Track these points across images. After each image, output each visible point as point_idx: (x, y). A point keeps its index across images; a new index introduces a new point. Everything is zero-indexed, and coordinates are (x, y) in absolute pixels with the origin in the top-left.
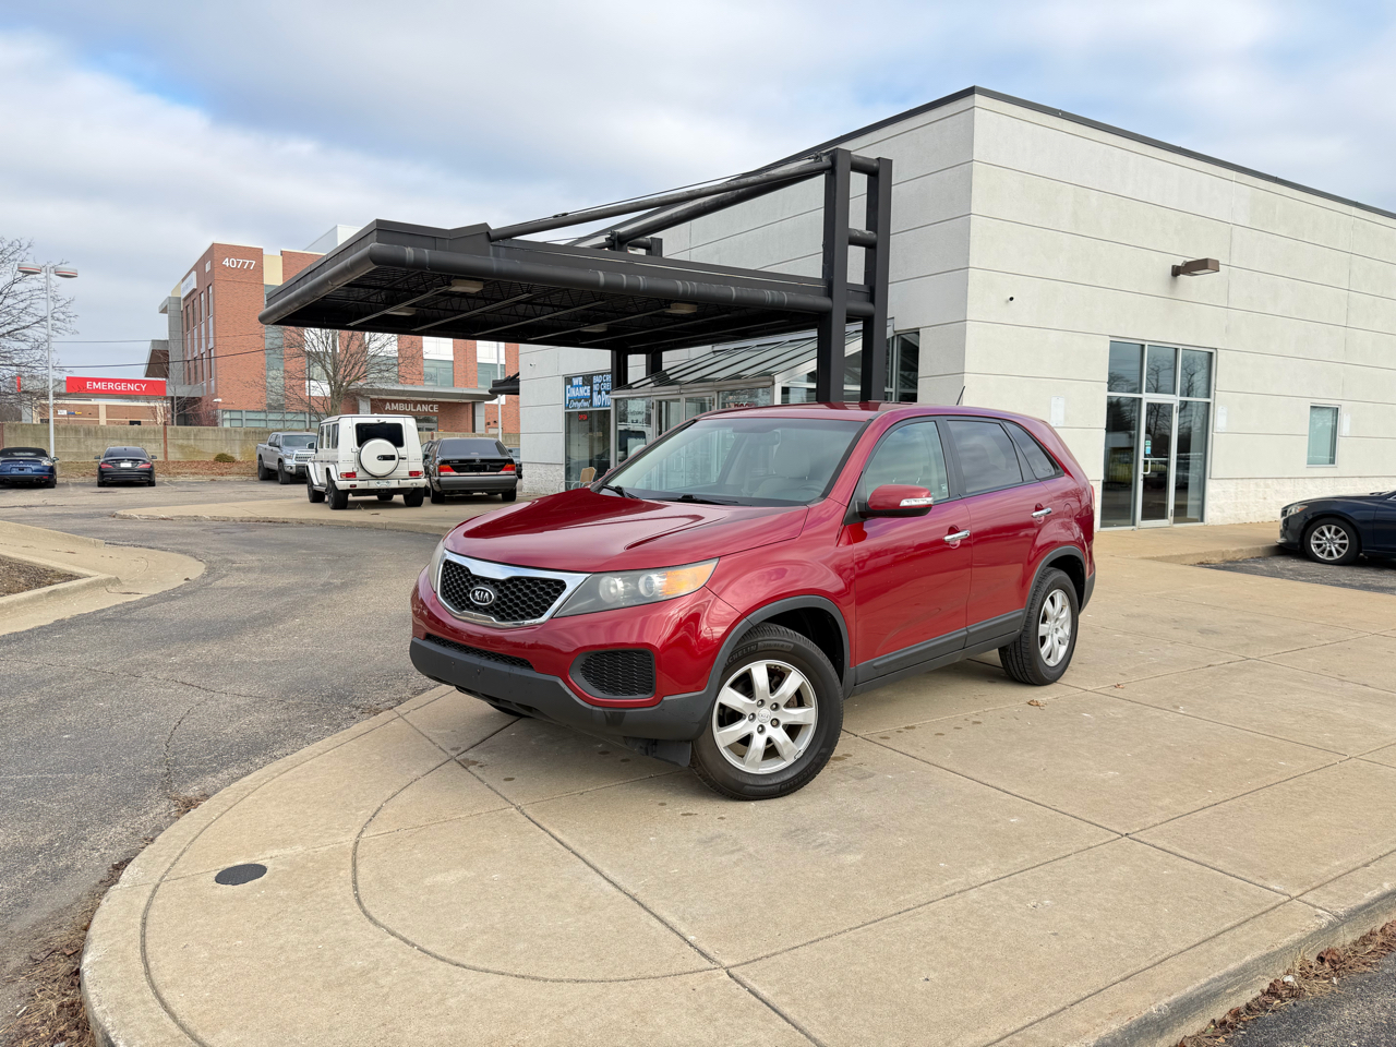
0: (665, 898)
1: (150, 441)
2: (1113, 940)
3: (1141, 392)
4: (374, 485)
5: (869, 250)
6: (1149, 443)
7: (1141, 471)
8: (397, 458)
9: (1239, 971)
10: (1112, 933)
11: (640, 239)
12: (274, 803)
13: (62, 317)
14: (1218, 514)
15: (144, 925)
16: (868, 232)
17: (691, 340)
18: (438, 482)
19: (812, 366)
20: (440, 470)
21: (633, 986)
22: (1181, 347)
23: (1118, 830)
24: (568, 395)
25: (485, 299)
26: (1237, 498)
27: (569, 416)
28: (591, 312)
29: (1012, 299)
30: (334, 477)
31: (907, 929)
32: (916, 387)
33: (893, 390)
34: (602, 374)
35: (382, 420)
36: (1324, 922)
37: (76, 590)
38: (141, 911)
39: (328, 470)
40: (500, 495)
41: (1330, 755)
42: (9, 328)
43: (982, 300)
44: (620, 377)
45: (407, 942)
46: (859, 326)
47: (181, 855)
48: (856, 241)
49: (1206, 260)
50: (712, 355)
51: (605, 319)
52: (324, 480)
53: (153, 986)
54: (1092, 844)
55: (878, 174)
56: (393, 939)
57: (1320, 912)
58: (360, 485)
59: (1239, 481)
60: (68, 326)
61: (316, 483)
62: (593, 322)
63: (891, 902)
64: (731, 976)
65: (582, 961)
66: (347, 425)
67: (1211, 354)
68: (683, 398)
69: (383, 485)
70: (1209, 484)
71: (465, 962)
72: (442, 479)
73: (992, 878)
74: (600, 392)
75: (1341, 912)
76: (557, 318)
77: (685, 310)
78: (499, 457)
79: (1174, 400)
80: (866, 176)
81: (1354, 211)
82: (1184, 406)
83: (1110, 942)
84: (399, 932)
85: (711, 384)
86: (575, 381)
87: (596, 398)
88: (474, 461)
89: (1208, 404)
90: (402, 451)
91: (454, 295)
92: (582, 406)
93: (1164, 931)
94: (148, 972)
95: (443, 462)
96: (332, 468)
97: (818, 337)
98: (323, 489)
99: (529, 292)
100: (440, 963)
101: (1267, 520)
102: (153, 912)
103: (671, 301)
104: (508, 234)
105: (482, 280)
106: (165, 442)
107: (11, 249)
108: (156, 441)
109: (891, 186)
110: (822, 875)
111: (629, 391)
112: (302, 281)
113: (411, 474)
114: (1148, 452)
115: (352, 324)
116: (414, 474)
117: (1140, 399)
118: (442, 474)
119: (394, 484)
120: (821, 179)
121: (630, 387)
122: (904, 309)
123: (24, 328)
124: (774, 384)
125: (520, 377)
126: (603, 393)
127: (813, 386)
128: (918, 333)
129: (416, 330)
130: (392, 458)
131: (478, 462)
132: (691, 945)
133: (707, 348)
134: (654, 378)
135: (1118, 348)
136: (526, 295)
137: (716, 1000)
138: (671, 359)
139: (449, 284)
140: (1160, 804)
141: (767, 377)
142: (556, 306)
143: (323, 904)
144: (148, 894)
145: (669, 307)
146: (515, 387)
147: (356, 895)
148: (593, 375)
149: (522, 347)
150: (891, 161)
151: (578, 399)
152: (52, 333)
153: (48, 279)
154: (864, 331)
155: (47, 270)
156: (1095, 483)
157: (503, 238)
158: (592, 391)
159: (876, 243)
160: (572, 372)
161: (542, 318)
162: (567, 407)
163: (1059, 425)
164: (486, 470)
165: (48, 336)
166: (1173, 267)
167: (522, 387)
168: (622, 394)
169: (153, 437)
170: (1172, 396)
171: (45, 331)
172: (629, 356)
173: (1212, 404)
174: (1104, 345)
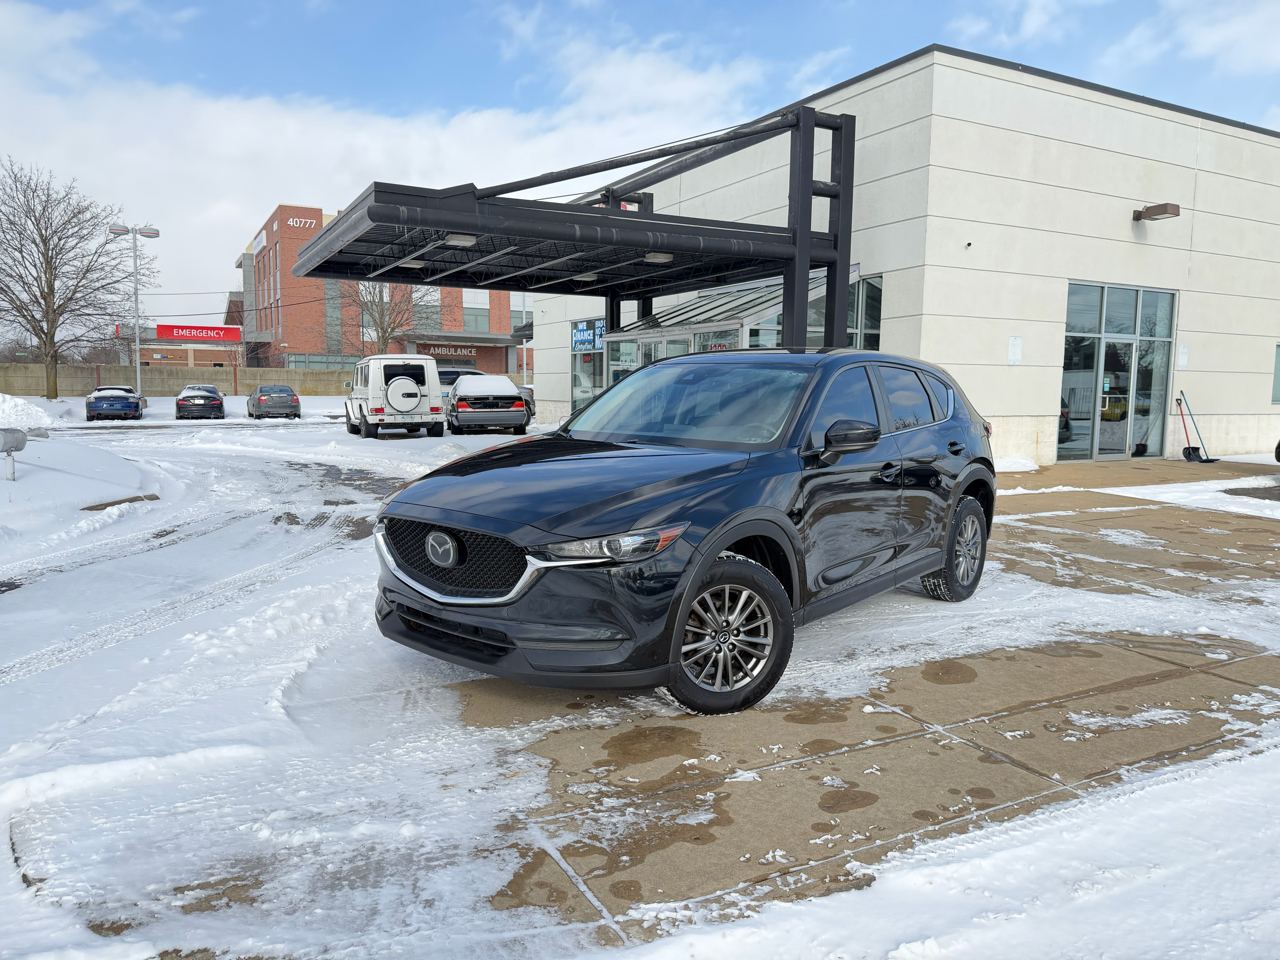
1: (222, 380)
3: (1100, 332)
4: (399, 419)
5: (835, 201)
6: (1107, 380)
7: (1099, 408)
8: (419, 396)
10: (883, 809)
11: (632, 194)
13: (148, 273)
16: (833, 184)
17: (676, 286)
18: (456, 417)
19: (779, 309)
20: (459, 407)
22: (1142, 289)
24: (574, 338)
25: (481, 252)
27: (575, 357)
29: (969, 244)
30: (366, 413)
32: (878, 327)
33: (858, 331)
35: (407, 362)
39: (360, 405)
40: (512, 429)
42: (104, 282)
43: (940, 247)
44: (613, 321)
46: (823, 272)
48: (821, 191)
49: (1166, 205)
50: (698, 300)
51: (596, 268)
52: (359, 416)
55: (843, 129)
58: (388, 420)
60: (152, 280)
61: (353, 417)
62: (583, 271)
66: (376, 366)
67: (1173, 295)
68: (664, 340)
69: (408, 420)
70: (1169, 419)
72: (460, 414)
74: (601, 336)
76: (548, 268)
77: (662, 259)
79: (1135, 340)
80: (831, 132)
82: (1143, 344)
83: (876, 816)
85: (687, 327)
86: (581, 326)
87: (598, 341)
88: (487, 398)
89: (1170, 342)
90: (424, 389)
91: (454, 248)
92: (587, 348)
95: (462, 399)
96: (364, 404)
97: (784, 284)
98: (357, 422)
99: (516, 245)
103: (646, 251)
104: (493, 193)
105: (473, 234)
106: (236, 381)
107: (104, 214)
108: (227, 381)
109: (854, 141)
111: (623, 334)
113: (433, 410)
114: (1107, 389)
116: (435, 410)
117: (1099, 338)
118: (460, 410)
119: (417, 419)
120: (787, 136)
121: (622, 330)
122: (865, 257)
123: (115, 282)
124: (742, 326)
125: (534, 324)
127: (780, 328)
128: (880, 277)
129: (428, 280)
130: (410, 395)
131: (491, 399)
133: (694, 294)
134: (644, 322)
135: (1076, 289)
136: (513, 248)
138: (660, 304)
139: (443, 239)
141: (737, 321)
142: (545, 257)
145: (645, 256)
146: (529, 334)
148: (593, 320)
150: (854, 117)
151: (583, 342)
152: (139, 287)
153: (135, 239)
154: (828, 277)
155: (135, 231)
156: (1052, 418)
157: (488, 197)
158: (594, 336)
159: (840, 193)
160: (577, 317)
161: (533, 268)
162: (573, 349)
163: (1017, 363)
164: (498, 407)
165: (136, 289)
166: (1135, 212)
167: (535, 330)
168: (615, 337)
169: (225, 377)
170: (1132, 336)
171: (133, 285)
172: (622, 302)
173: (1173, 344)
174: (1064, 287)
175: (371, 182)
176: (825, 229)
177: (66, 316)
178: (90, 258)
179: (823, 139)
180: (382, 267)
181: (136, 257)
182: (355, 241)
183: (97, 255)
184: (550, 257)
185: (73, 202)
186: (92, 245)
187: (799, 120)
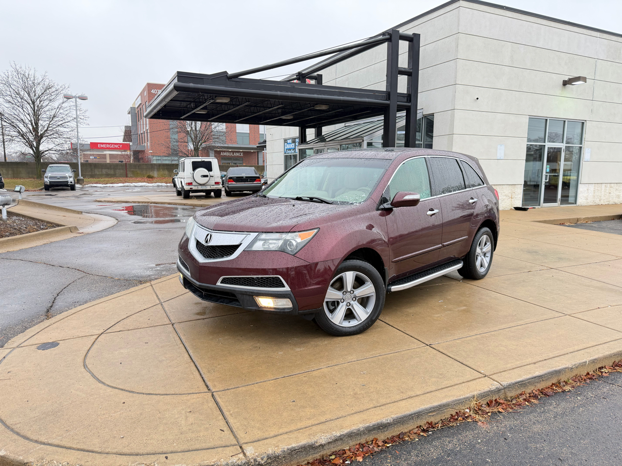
3: (545, 142)
4: (200, 188)
5: (409, 77)
6: (548, 166)
7: (544, 180)
8: (209, 176)
9: (437, 406)
11: (311, 75)
13: (82, 118)
14: (584, 200)
16: (409, 68)
18: (228, 186)
19: (382, 132)
20: (229, 181)
21: (169, 397)
22: (567, 120)
23: (427, 343)
24: (286, 148)
25: (233, 105)
26: (594, 193)
27: (286, 157)
29: (477, 99)
30: (183, 185)
32: (432, 142)
33: (422, 143)
35: (203, 160)
36: (493, 388)
37: (58, 232)
41: (557, 313)
42: (61, 122)
43: (462, 100)
44: (303, 138)
46: (404, 113)
47: (29, 339)
48: (403, 72)
49: (580, 77)
50: (344, 128)
51: (291, 112)
52: (181, 186)
54: (412, 348)
55: (414, 41)
57: (496, 383)
58: (194, 188)
59: (596, 185)
61: (178, 187)
62: (285, 114)
64: (213, 395)
66: (188, 162)
67: (583, 123)
68: (326, 148)
69: (204, 188)
70: (580, 186)
72: (229, 185)
75: (506, 384)
76: (267, 113)
77: (324, 107)
78: (254, 175)
79: (563, 146)
80: (408, 42)
82: (567, 148)
85: (337, 141)
86: (289, 141)
88: (243, 177)
89: (581, 147)
90: (211, 173)
92: (291, 153)
95: (230, 178)
96: (182, 180)
97: (384, 120)
98: (180, 190)
99: (248, 102)
101: (611, 203)
103: (316, 104)
104: (236, 76)
106: (127, 170)
107: (61, 89)
109: (419, 47)
111: (306, 145)
112: (157, 99)
113: (216, 183)
114: (548, 171)
115: (182, 118)
116: (217, 183)
117: (544, 146)
118: (229, 183)
119: (208, 188)
120: (386, 44)
121: (307, 143)
122: (425, 104)
123: (67, 122)
124: (363, 141)
125: (267, 140)
127: (382, 141)
128: (433, 115)
129: (210, 119)
130: (207, 176)
133: (342, 125)
135: (533, 120)
138: (326, 130)
139: (213, 99)
141: (361, 138)
142: (265, 107)
144: (9, 352)
145: (316, 106)
146: (264, 146)
147: (86, 355)
148: (295, 138)
150: (420, 34)
151: (290, 149)
152: (79, 124)
153: (76, 101)
154: (406, 115)
155: (75, 97)
156: (519, 186)
157: (234, 78)
158: (295, 146)
159: (412, 74)
160: (287, 137)
161: (260, 113)
162: (285, 153)
163: (501, 158)
164: (248, 182)
165: (77, 126)
166: (563, 81)
167: (267, 144)
168: (303, 147)
169: (121, 168)
170: (561, 144)
171: (76, 124)
172: (307, 129)
173: (583, 148)
174: (526, 120)
176: (405, 92)
177: (44, 138)
178: (55, 110)
179: (404, 46)
180: (187, 113)
181: (76, 110)
182: (170, 100)
183: (58, 109)
184: (268, 107)
185: (46, 84)
186: (56, 104)
187: (391, 36)
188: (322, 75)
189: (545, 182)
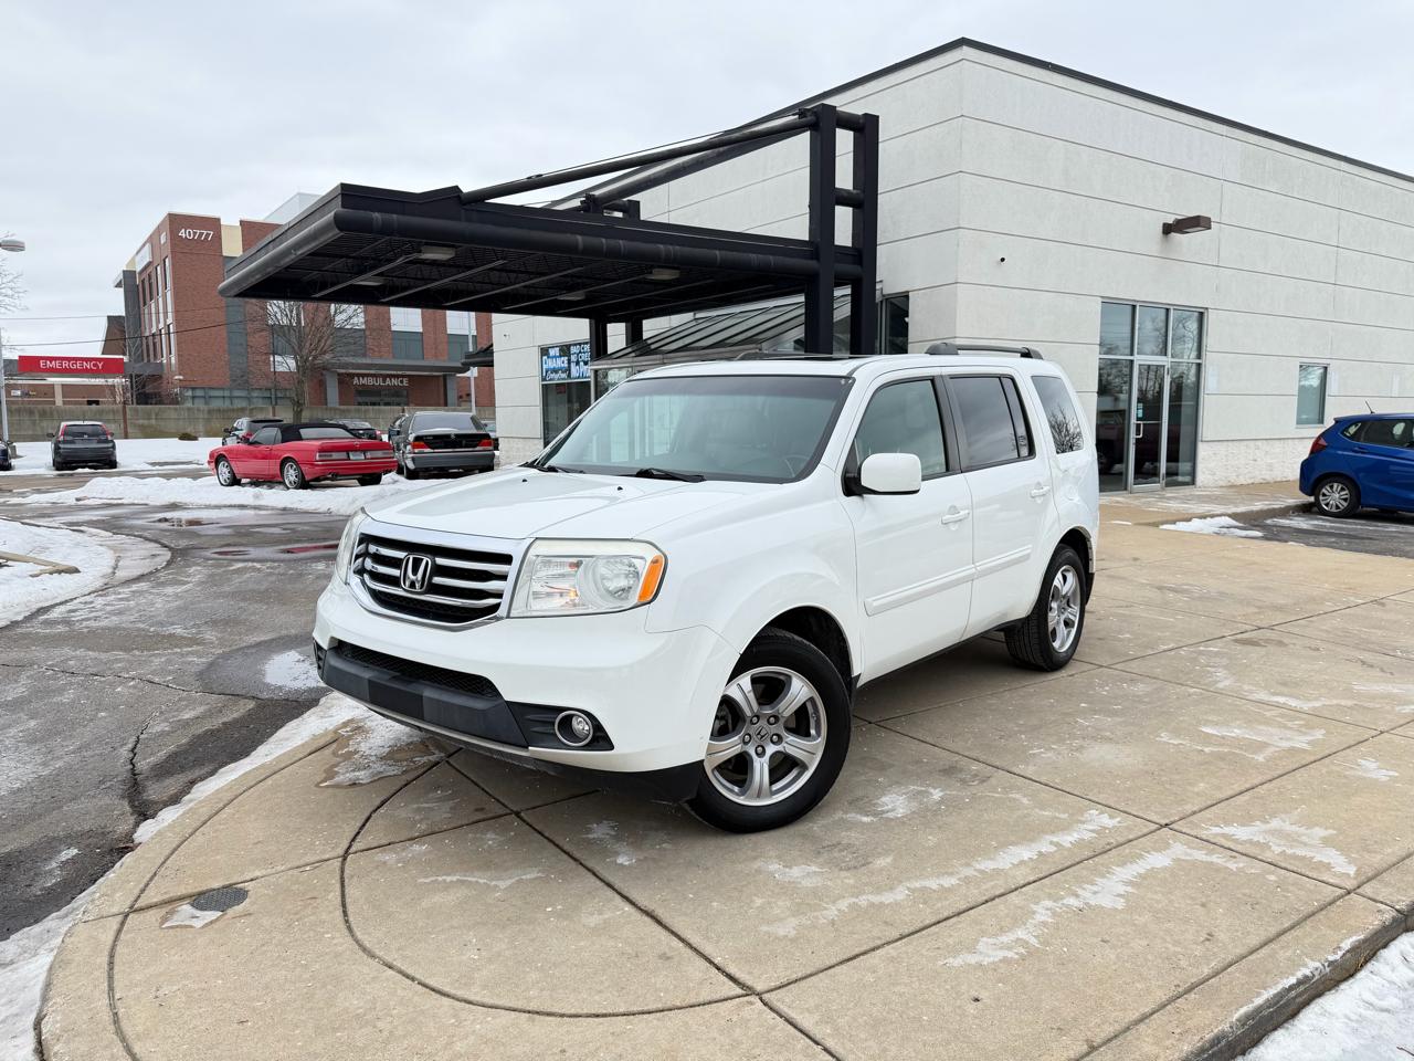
0: (686, 914)
1: (107, 421)
2: (1170, 946)
3: (1132, 354)
5: (858, 211)
6: (1140, 406)
7: (1133, 436)
11: (617, 202)
12: (253, 816)
13: (10, 292)
14: (1210, 475)
15: (111, 963)
16: (855, 192)
17: (672, 306)
18: (412, 459)
20: (414, 447)
21: (658, 1019)
22: (1172, 308)
23: (1158, 821)
24: (544, 366)
25: (457, 267)
26: (1227, 461)
27: (546, 389)
28: (569, 279)
29: (1003, 260)
31: (951, 941)
34: (580, 344)
38: (108, 947)
41: (1360, 730)
43: (973, 262)
44: (599, 347)
45: (407, 976)
46: (847, 290)
47: (151, 879)
48: (844, 199)
49: (1198, 217)
50: (694, 323)
51: (584, 286)
53: (123, 1039)
54: (1131, 837)
55: (866, 129)
56: (390, 972)
57: (1383, 907)
59: (1230, 444)
60: (17, 302)
62: (571, 289)
63: (928, 910)
64: (765, 1004)
65: (600, 992)
67: (1201, 314)
70: (1201, 446)
71: (472, 998)
72: (416, 456)
73: (1032, 879)
74: (577, 363)
75: (1401, 906)
76: (532, 286)
77: (667, 275)
78: (474, 431)
79: (1166, 362)
80: (852, 133)
81: (1344, 166)
82: (1176, 367)
84: (398, 964)
85: (696, 353)
86: (552, 352)
87: (574, 369)
88: (448, 436)
89: (1199, 365)
91: (423, 262)
92: (560, 378)
93: (1222, 935)
94: (116, 1020)
95: (418, 438)
97: (806, 301)
99: (505, 259)
100: (445, 999)
102: (119, 949)
103: (652, 267)
104: (480, 197)
105: (453, 246)
106: (125, 422)
108: (115, 421)
109: (877, 143)
110: (852, 881)
111: (610, 361)
112: (263, 251)
114: (1140, 415)
115: (317, 296)
117: (1132, 361)
118: (416, 451)
120: (807, 135)
121: (610, 357)
122: (891, 275)
125: (495, 348)
126: (582, 363)
128: (907, 297)
129: (385, 300)
131: (453, 438)
132: (718, 969)
133: (688, 316)
134: (635, 348)
135: (1109, 304)
136: (501, 262)
137: (751, 1033)
138: (652, 327)
139: (420, 252)
140: (1196, 790)
141: (754, 345)
142: (532, 273)
143: (312, 934)
144: (115, 927)
145: (651, 273)
146: (487, 359)
147: (347, 921)
148: (570, 345)
149: (496, 317)
150: (878, 117)
151: (555, 371)
154: (852, 295)
157: (473, 202)
158: (569, 362)
159: (864, 202)
160: (547, 342)
161: (517, 286)
162: (544, 379)
164: (461, 447)
166: (1164, 224)
167: (497, 357)
168: (601, 365)
169: (111, 417)
170: (1164, 358)
172: (608, 325)
173: (1203, 369)
174: (1097, 306)
175: (339, 183)
176: (849, 243)
179: (844, 140)
180: (333, 285)
182: (313, 254)
184: (539, 273)
187: (818, 119)
188: (639, 202)
189: (1137, 439)
